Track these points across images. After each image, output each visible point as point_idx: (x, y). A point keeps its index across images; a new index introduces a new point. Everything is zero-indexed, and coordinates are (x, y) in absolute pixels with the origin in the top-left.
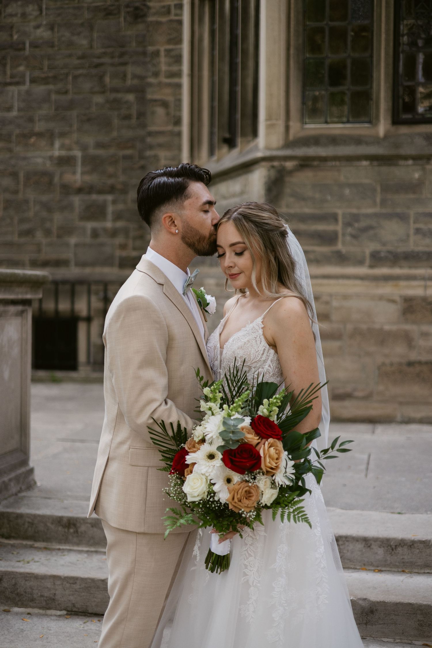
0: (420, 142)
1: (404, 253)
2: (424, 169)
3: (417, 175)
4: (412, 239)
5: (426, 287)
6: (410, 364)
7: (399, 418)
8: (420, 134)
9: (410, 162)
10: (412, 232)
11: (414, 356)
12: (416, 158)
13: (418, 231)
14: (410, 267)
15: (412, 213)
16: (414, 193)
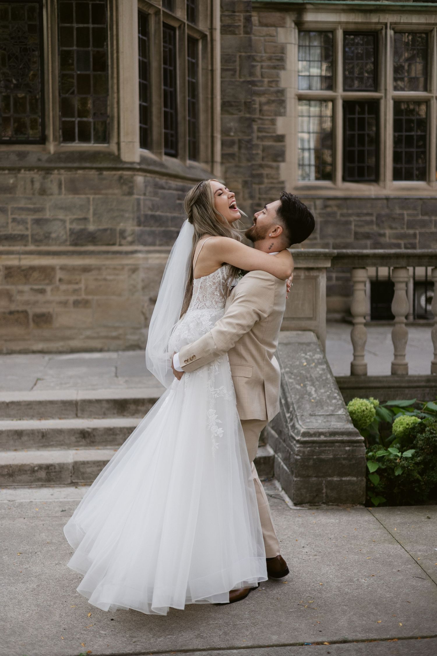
0: (13, 157)
1: (5, 235)
2: (16, 177)
3: (11, 181)
4: (10, 226)
5: (20, 259)
6: (11, 313)
7: (5, 350)
8: (14, 152)
9: (7, 172)
10: (10, 220)
11: (13, 307)
12: (10, 169)
13: (14, 220)
14: (10, 246)
15: (9, 207)
16: (10, 193)
